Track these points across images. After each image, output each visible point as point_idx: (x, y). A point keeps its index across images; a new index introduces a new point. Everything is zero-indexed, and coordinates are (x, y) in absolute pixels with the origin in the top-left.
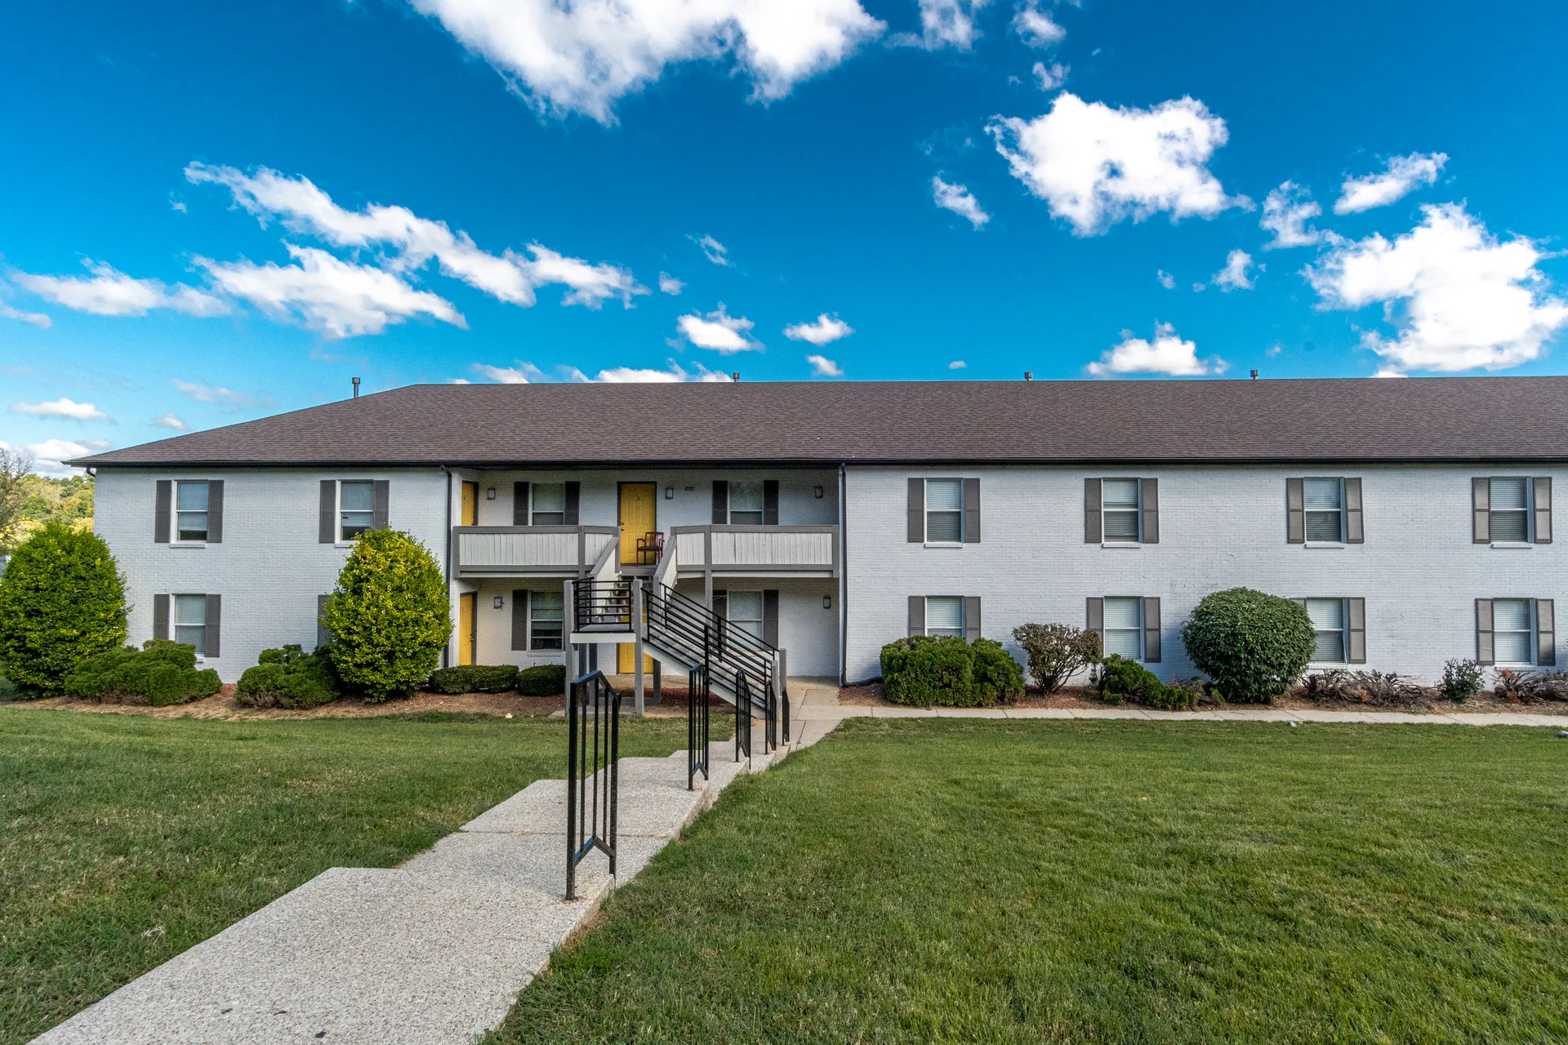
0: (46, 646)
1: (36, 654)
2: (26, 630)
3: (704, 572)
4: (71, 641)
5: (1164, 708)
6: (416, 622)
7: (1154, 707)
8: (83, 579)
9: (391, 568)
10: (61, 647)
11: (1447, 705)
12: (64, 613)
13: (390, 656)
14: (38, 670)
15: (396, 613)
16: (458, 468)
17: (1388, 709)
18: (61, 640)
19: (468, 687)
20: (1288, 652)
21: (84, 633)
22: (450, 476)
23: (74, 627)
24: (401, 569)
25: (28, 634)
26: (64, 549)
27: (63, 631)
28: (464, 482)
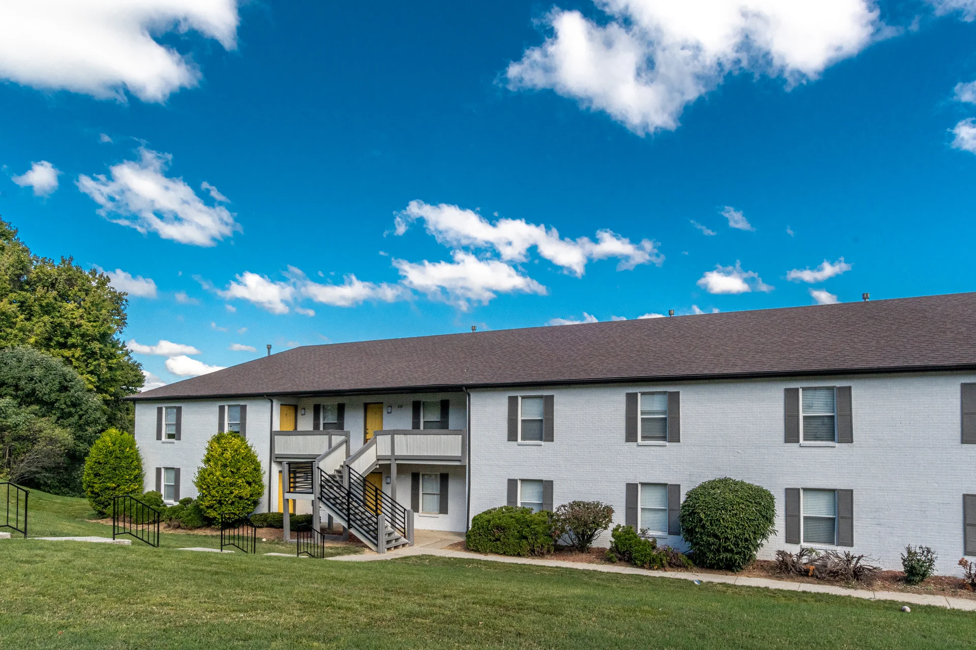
0: (101, 491)
1: (98, 495)
2: (94, 483)
3: (390, 460)
4: (112, 490)
5: (642, 567)
6: (232, 484)
7: (635, 565)
8: (119, 458)
9: (223, 454)
10: (108, 492)
11: (901, 586)
12: (110, 475)
13: (220, 502)
14: (100, 504)
15: (222, 479)
16: (277, 397)
17: (830, 583)
18: (108, 488)
19: (265, 524)
20: (731, 529)
21: (118, 486)
22: (272, 402)
23: (114, 482)
24: (228, 455)
25: (95, 485)
26: (112, 443)
27: (109, 484)
28: (281, 405)
